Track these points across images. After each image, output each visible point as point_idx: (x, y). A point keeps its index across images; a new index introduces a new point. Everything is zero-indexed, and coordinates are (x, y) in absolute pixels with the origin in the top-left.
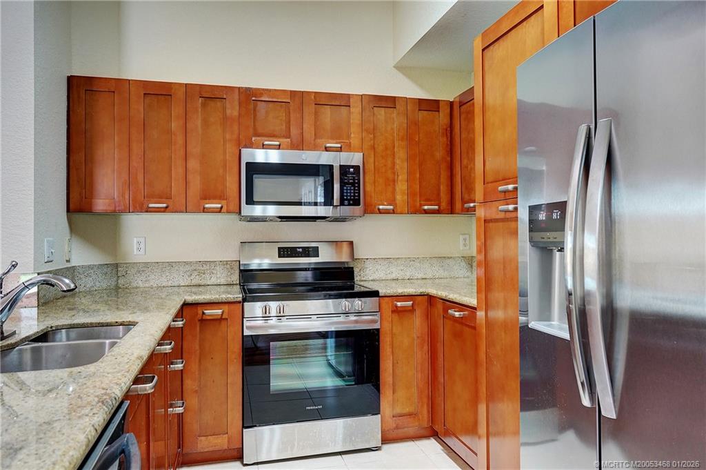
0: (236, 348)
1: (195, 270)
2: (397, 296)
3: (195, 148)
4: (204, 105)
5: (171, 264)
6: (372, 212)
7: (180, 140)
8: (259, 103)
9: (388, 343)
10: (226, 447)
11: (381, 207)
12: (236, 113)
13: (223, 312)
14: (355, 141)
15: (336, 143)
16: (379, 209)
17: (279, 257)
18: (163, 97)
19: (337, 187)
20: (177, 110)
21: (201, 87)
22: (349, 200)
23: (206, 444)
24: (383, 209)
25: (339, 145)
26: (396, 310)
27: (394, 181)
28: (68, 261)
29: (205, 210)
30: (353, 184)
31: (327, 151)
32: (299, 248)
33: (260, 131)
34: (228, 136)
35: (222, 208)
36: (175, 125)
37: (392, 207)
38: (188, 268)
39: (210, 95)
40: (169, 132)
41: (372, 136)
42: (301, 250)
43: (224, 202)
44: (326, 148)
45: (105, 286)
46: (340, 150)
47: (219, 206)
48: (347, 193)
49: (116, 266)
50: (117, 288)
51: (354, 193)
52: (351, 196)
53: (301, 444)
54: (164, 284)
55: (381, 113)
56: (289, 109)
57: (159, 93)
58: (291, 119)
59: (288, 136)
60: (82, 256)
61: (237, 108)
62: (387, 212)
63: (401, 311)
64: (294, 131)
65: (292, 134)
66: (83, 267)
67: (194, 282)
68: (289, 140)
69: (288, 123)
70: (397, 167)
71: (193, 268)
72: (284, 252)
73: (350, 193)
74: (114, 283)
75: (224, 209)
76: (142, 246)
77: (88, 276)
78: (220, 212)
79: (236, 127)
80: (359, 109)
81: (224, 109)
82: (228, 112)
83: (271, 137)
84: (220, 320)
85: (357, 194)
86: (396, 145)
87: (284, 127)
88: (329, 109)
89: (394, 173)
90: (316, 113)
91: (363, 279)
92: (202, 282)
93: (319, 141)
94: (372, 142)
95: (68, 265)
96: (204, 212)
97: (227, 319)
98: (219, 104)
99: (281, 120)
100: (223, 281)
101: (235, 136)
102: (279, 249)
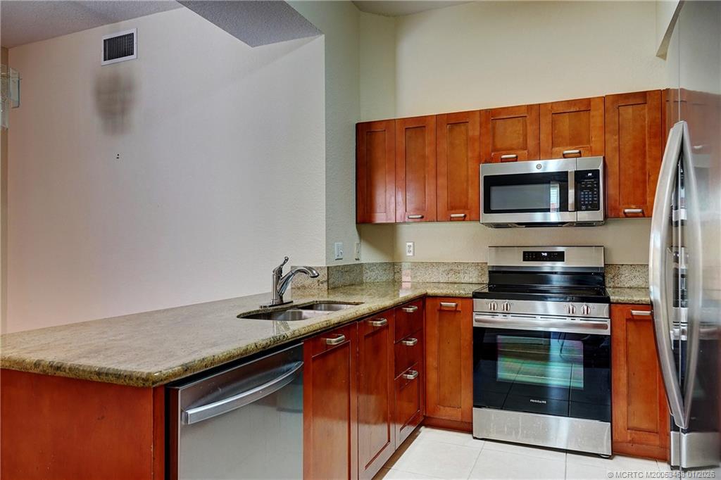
0: (468, 337)
1: (452, 270)
2: (633, 304)
3: (443, 169)
4: (451, 130)
5: (432, 264)
6: (618, 216)
7: (432, 162)
8: (497, 121)
9: (622, 352)
10: (460, 419)
11: (626, 211)
12: (477, 133)
13: (456, 306)
14: (596, 143)
15: (575, 149)
16: (625, 213)
17: (524, 260)
18: (418, 129)
19: (571, 192)
20: (429, 137)
21: (448, 115)
22: (586, 205)
23: (445, 413)
24: (629, 213)
25: (577, 151)
26: (632, 319)
27: (644, 182)
28: (357, 259)
29: (452, 220)
30: (591, 189)
31: (565, 158)
32: (544, 252)
33: (499, 145)
34: (470, 154)
35: (465, 216)
36: (428, 150)
37: (639, 210)
38: (446, 268)
39: (455, 121)
40: (424, 157)
41: (617, 137)
42: (546, 254)
43: (467, 212)
44: (564, 155)
45: (384, 279)
46: (580, 155)
47: (463, 215)
48: (584, 198)
49: (393, 264)
50: (394, 281)
51: (593, 197)
52: (588, 201)
53: (525, 432)
54: (427, 280)
55: (628, 113)
56: (526, 123)
57: (417, 126)
58: (528, 131)
59: (525, 148)
60: (368, 256)
61: (478, 129)
62: (635, 215)
63: (637, 320)
64: (531, 143)
65: (528, 146)
66: (369, 264)
67: (451, 280)
68: (526, 152)
69: (525, 136)
70: (648, 167)
71: (450, 268)
72: (528, 256)
73: (588, 197)
74: (391, 278)
75: (468, 217)
76: (411, 249)
77: (373, 271)
78: (464, 220)
79: (477, 145)
80: (601, 111)
81: (467, 131)
82: (471, 133)
83: (509, 150)
84: (455, 311)
85: (595, 199)
86: (647, 142)
87: (521, 140)
88: (567, 116)
89: (644, 174)
90: (553, 123)
91: (617, 285)
92: (457, 280)
93: (556, 149)
94: (617, 143)
95: (357, 262)
96: (451, 221)
97: (460, 311)
98: (463, 128)
99: (519, 134)
100: (475, 280)
101: (477, 153)
102: (525, 253)
